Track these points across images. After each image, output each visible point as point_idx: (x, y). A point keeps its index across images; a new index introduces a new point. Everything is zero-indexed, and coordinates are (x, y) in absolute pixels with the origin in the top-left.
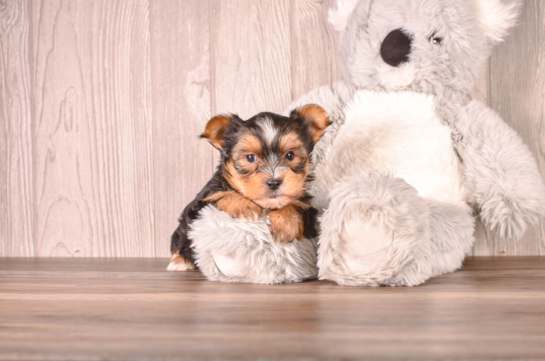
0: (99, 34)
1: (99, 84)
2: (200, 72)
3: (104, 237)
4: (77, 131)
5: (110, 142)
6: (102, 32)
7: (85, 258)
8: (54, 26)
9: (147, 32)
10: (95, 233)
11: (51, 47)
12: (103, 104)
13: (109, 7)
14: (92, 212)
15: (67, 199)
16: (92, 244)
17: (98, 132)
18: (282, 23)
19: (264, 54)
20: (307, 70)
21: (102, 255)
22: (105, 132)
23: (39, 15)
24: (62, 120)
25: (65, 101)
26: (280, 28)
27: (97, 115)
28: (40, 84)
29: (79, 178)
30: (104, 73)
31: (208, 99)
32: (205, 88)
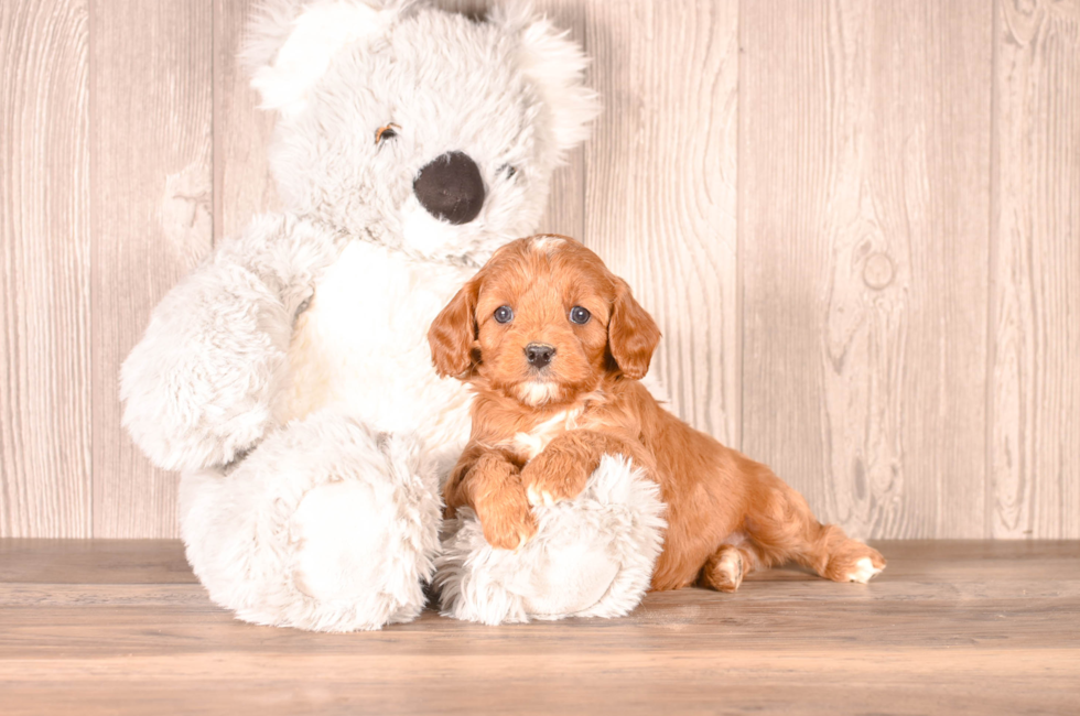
2: (192, 176)
9: (83, 90)
31: (207, 229)
32: (201, 207)
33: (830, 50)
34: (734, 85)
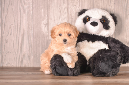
0: (19, 11)
1: (19, 24)
2: (45, 21)
3: (20, 62)
4: (13, 35)
5: (22, 38)
6: (20, 11)
7: (15, 67)
8: (8, 9)
9: (32, 11)
10: (18, 61)
11: (7, 14)
12: (20, 29)
13: (22, 5)
14: (17, 55)
15: (10, 52)
16: (17, 63)
17: (19, 35)
18: (65, 10)
19: (61, 18)
20: (72, 22)
21: (19, 66)
22: (20, 36)
23: (3, 6)
24: (9, 32)
25: (10, 28)
26: (65, 11)
27: (19, 32)
28: (4, 23)
29: (14, 47)
30: (21, 21)
31: (47, 28)
32: (46, 25)
33: (126, 3)
34: (113, 8)
